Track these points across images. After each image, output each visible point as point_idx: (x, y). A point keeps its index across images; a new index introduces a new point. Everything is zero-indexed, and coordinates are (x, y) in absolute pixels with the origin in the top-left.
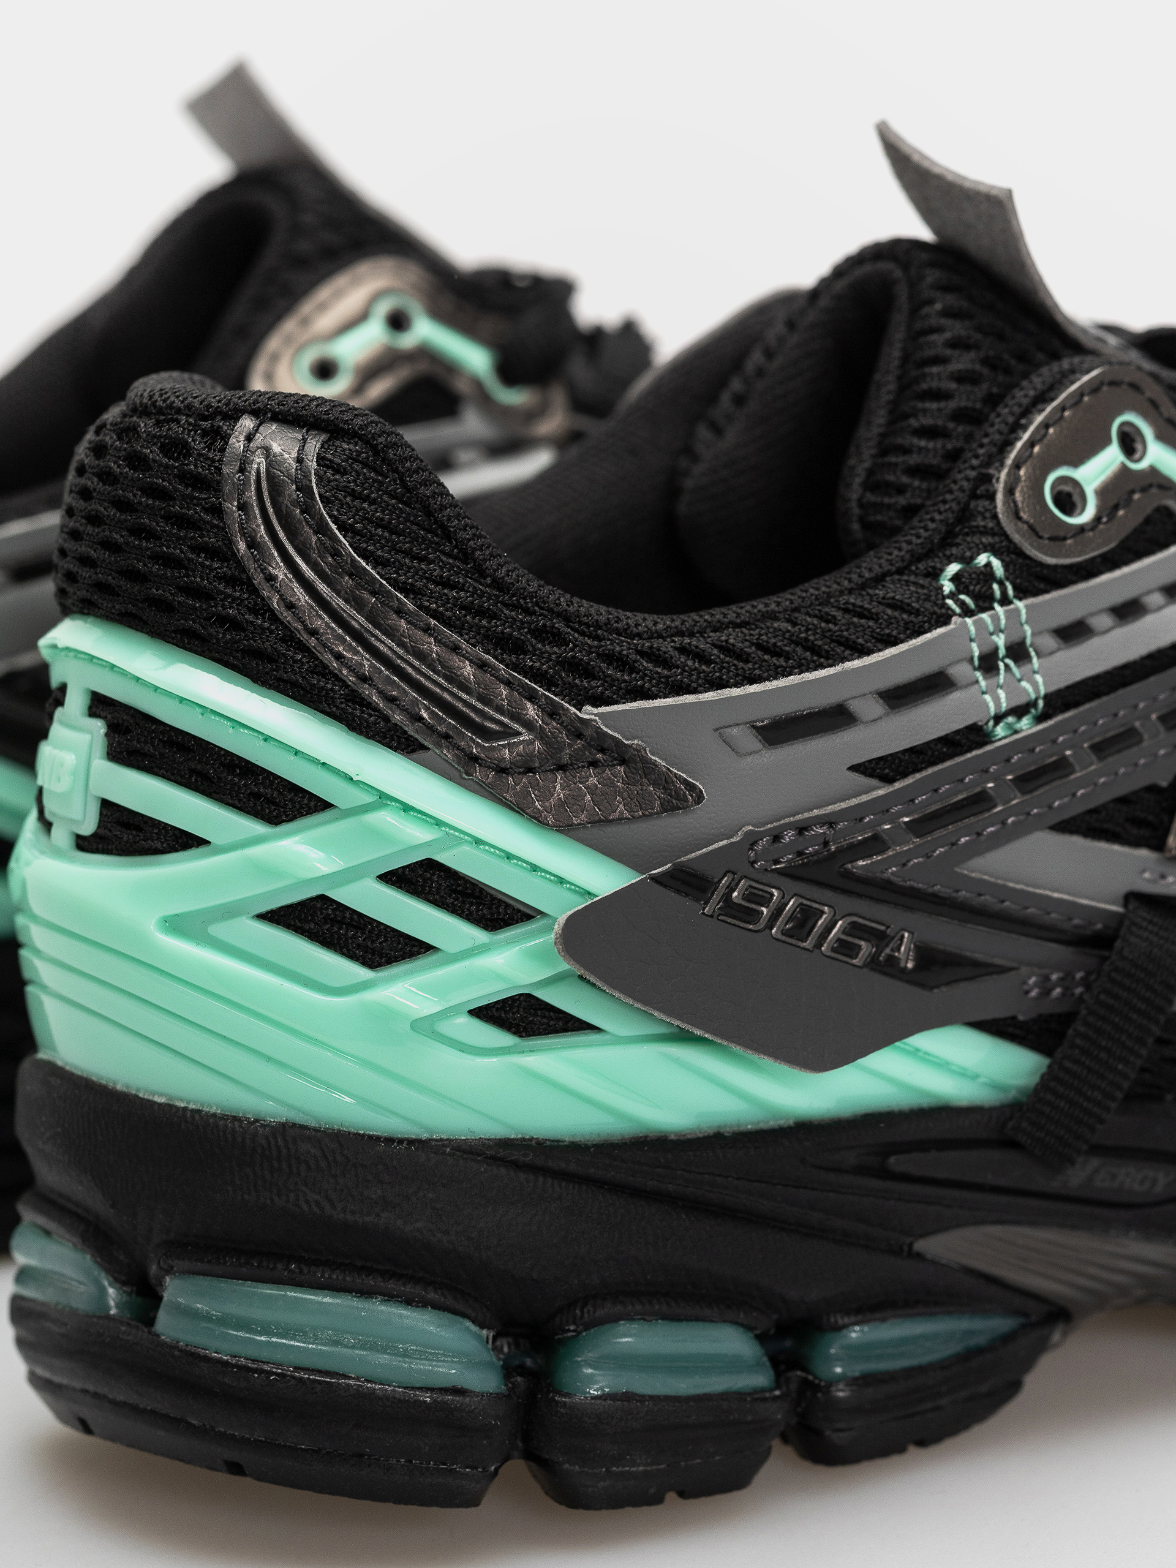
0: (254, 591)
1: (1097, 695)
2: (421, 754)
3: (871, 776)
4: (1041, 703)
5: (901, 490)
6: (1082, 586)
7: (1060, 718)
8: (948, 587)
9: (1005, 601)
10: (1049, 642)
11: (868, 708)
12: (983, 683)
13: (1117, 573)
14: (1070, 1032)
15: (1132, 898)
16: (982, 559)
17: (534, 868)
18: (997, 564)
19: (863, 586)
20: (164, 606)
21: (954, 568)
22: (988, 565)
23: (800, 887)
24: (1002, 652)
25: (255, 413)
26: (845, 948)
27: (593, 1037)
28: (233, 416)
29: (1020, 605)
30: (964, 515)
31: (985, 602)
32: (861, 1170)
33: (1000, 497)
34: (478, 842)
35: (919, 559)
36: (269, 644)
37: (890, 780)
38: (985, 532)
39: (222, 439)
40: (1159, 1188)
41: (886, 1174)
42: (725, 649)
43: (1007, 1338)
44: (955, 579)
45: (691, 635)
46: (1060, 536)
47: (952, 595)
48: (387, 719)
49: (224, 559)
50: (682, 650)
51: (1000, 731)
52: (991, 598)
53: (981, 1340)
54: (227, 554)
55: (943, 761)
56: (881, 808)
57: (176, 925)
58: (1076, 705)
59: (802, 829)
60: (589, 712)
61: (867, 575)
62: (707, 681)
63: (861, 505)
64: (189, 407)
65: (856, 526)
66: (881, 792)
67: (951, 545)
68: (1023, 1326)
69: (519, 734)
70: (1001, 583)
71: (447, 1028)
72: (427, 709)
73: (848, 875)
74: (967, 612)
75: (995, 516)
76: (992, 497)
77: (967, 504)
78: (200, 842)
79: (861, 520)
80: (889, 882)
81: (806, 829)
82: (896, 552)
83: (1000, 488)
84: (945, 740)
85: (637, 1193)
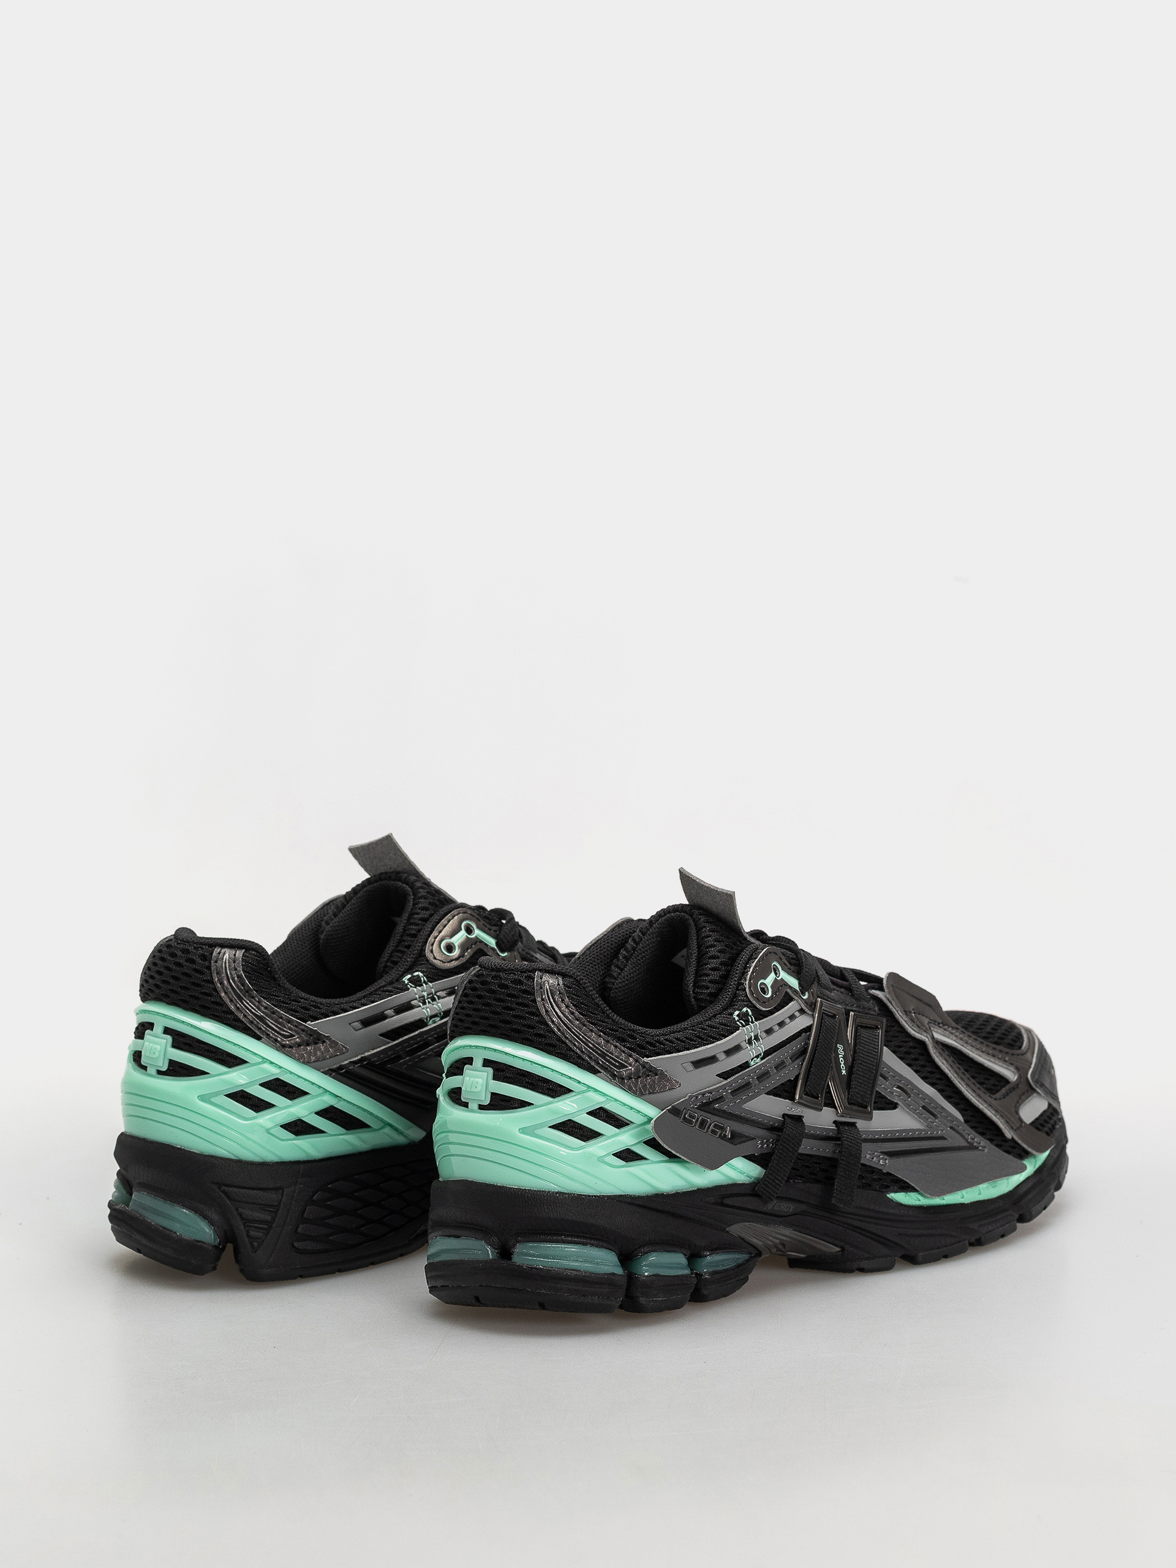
0: (548, 1025)
1: (775, 1051)
2: (599, 1074)
3: (721, 1077)
4: (762, 1054)
5: (707, 988)
6: (771, 1016)
7: (767, 1058)
8: (737, 1018)
9: (752, 1022)
10: (764, 1035)
11: (722, 1056)
12: (749, 1048)
13: (779, 1012)
14: (773, 1158)
15: (784, 1115)
16: (745, 1010)
17: (631, 1108)
18: (749, 1010)
19: (710, 1019)
20: (518, 1031)
21: (737, 1013)
22: (747, 1011)
23: (702, 1113)
24: (753, 1038)
25: (540, 970)
26: (713, 1132)
27: (645, 1161)
28: (534, 971)
29: (757, 1023)
30: (735, 996)
31: (747, 1023)
32: (715, 1203)
33: (747, 990)
34: (616, 1100)
35: (725, 1010)
36: (555, 1042)
37: (726, 1079)
38: (743, 1001)
39: (532, 979)
40: (791, 1211)
41: (723, 1204)
42: (678, 1039)
43: (748, 1261)
44: (738, 1016)
45: (666, 1035)
46: (764, 1002)
47: (738, 1021)
48: (590, 1064)
49: (537, 1016)
50: (666, 1040)
51: (752, 1063)
52: (749, 1021)
53: (740, 1261)
54: (539, 1015)
55: (739, 1072)
56: (723, 1087)
57: (523, 1131)
58: (770, 1054)
59: (703, 1094)
60: (646, 1059)
61: (711, 1015)
62: (665, 1051)
63: (694, 993)
64: (517, 969)
65: (693, 1000)
66: (725, 1082)
67: (734, 1005)
68: (751, 1257)
69: (628, 1067)
70: (750, 1016)
71: (607, 1159)
72: (601, 1060)
73: (714, 1109)
74: (743, 1026)
75: (746, 996)
76: (744, 990)
77: (736, 992)
78: (530, 1104)
79: (694, 998)
80: (724, 1111)
81: (704, 1094)
82: (718, 1007)
83: (747, 986)
84: (740, 1066)
85: (658, 1211)
